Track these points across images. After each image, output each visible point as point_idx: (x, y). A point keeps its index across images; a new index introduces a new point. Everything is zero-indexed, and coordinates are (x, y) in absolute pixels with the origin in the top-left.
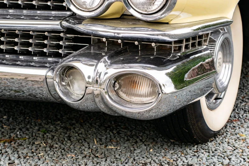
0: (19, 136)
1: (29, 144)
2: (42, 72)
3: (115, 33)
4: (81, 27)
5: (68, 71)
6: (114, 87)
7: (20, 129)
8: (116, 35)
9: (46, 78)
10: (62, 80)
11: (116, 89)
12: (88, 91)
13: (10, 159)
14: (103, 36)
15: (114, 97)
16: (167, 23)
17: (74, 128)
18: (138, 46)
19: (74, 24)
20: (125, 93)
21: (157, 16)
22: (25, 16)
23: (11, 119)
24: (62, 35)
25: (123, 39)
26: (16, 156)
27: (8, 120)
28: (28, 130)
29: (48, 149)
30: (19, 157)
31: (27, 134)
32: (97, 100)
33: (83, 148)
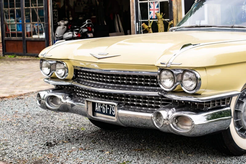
0: (146, 149)
1: (150, 152)
2: (150, 115)
3: (178, 98)
6: (175, 121)
7: (149, 146)
8: (179, 99)
9: (151, 118)
10: (157, 118)
11: (176, 122)
12: (164, 123)
13: (138, 157)
16: (200, 94)
17: (176, 147)
18: (190, 104)
19: (164, 94)
20: (180, 124)
21: (194, 91)
22: (139, 89)
23: (145, 141)
24: (160, 98)
25: (184, 101)
26: (142, 156)
27: (144, 142)
28: (152, 146)
29: (158, 154)
30: (143, 157)
31: (151, 148)
32: (168, 127)
33: (176, 155)
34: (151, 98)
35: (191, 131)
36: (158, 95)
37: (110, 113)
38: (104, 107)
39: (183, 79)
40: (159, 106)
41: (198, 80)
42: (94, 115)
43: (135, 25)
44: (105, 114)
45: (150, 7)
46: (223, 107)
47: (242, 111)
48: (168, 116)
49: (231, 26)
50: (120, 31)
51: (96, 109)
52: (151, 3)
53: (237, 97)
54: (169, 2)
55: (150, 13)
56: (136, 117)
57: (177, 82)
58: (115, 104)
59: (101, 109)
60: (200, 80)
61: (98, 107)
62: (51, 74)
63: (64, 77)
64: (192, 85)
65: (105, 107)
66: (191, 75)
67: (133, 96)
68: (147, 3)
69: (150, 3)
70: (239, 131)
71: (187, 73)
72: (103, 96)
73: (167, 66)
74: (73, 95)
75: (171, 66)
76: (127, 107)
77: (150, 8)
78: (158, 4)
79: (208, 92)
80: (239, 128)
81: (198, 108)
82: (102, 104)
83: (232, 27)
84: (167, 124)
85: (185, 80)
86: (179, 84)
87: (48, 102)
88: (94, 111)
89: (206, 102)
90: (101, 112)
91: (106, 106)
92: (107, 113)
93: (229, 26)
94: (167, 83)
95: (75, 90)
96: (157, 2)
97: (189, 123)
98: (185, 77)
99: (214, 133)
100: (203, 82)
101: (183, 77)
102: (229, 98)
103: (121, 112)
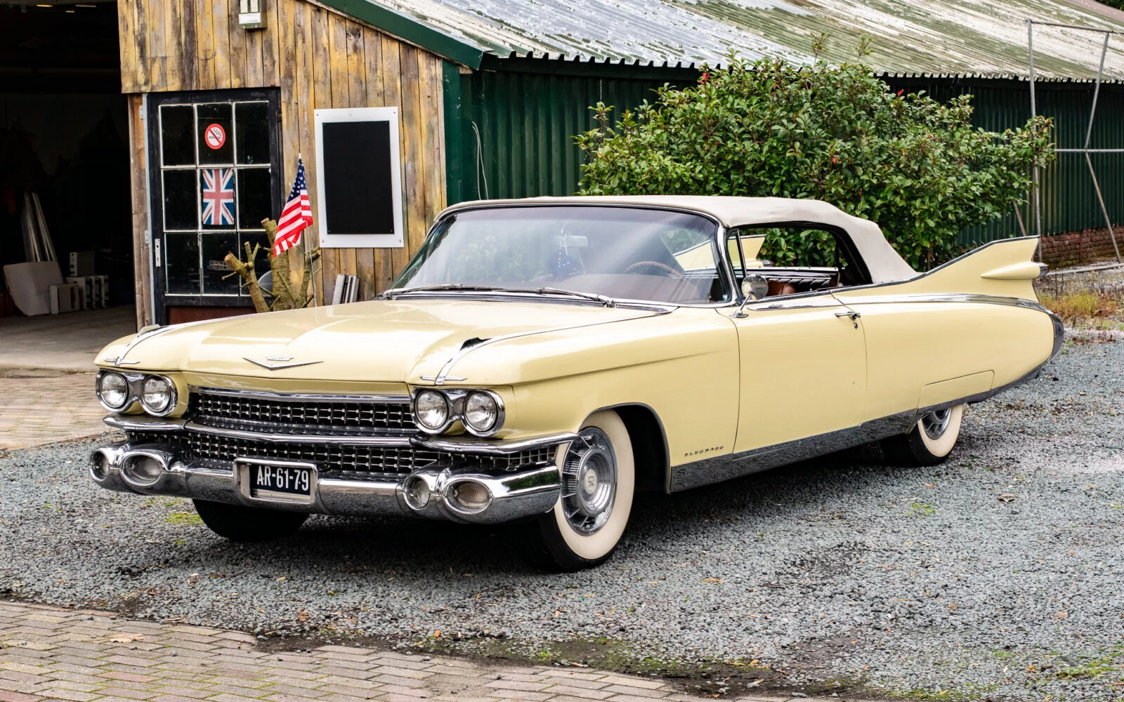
2: (393, 486)
3: (455, 448)
4: (430, 444)
5: (417, 484)
6: (454, 493)
8: (457, 449)
9: (395, 491)
10: (410, 491)
11: (456, 496)
12: (431, 498)
14: (448, 452)
15: (452, 500)
16: (501, 439)
18: (479, 460)
19: (423, 441)
20: (463, 499)
21: (491, 433)
22: (362, 433)
24: (411, 451)
25: (466, 453)
32: (439, 506)
34: (390, 450)
35: (485, 512)
36: (408, 443)
37: (296, 488)
38: (280, 474)
39: (466, 409)
40: (410, 467)
41: (497, 410)
42: (253, 494)
43: (150, 246)
44: (283, 490)
45: (204, 185)
46: (543, 466)
47: (578, 478)
48: (440, 484)
49: (538, 289)
50: (44, 258)
51: (260, 480)
52: (207, 174)
53: (566, 445)
54: (270, 170)
55: (204, 205)
56: (358, 494)
57: (455, 414)
58: (313, 466)
59: (273, 480)
60: (503, 409)
61: (264, 476)
62: (127, 405)
63: (165, 413)
64: (487, 419)
65: (284, 476)
66: (483, 400)
67: (348, 449)
68: (193, 172)
69: (202, 172)
70: (571, 518)
71: (476, 397)
72: (275, 451)
73: (437, 383)
74: (184, 454)
75: (446, 383)
76: (336, 473)
77: (205, 190)
78: (233, 177)
79: (517, 434)
80: (571, 512)
81: (495, 466)
82: (274, 469)
83: (541, 292)
84: (438, 499)
85: (471, 411)
86: (457, 420)
87: (126, 473)
88: (254, 486)
89: (512, 455)
90: (274, 487)
91: (287, 472)
92: (287, 487)
93: (534, 290)
94: (433, 419)
95: (189, 442)
96: (229, 169)
97: (481, 497)
98: (470, 405)
99: (518, 519)
100: (509, 415)
101: (466, 406)
102: (553, 447)
103: (324, 482)
